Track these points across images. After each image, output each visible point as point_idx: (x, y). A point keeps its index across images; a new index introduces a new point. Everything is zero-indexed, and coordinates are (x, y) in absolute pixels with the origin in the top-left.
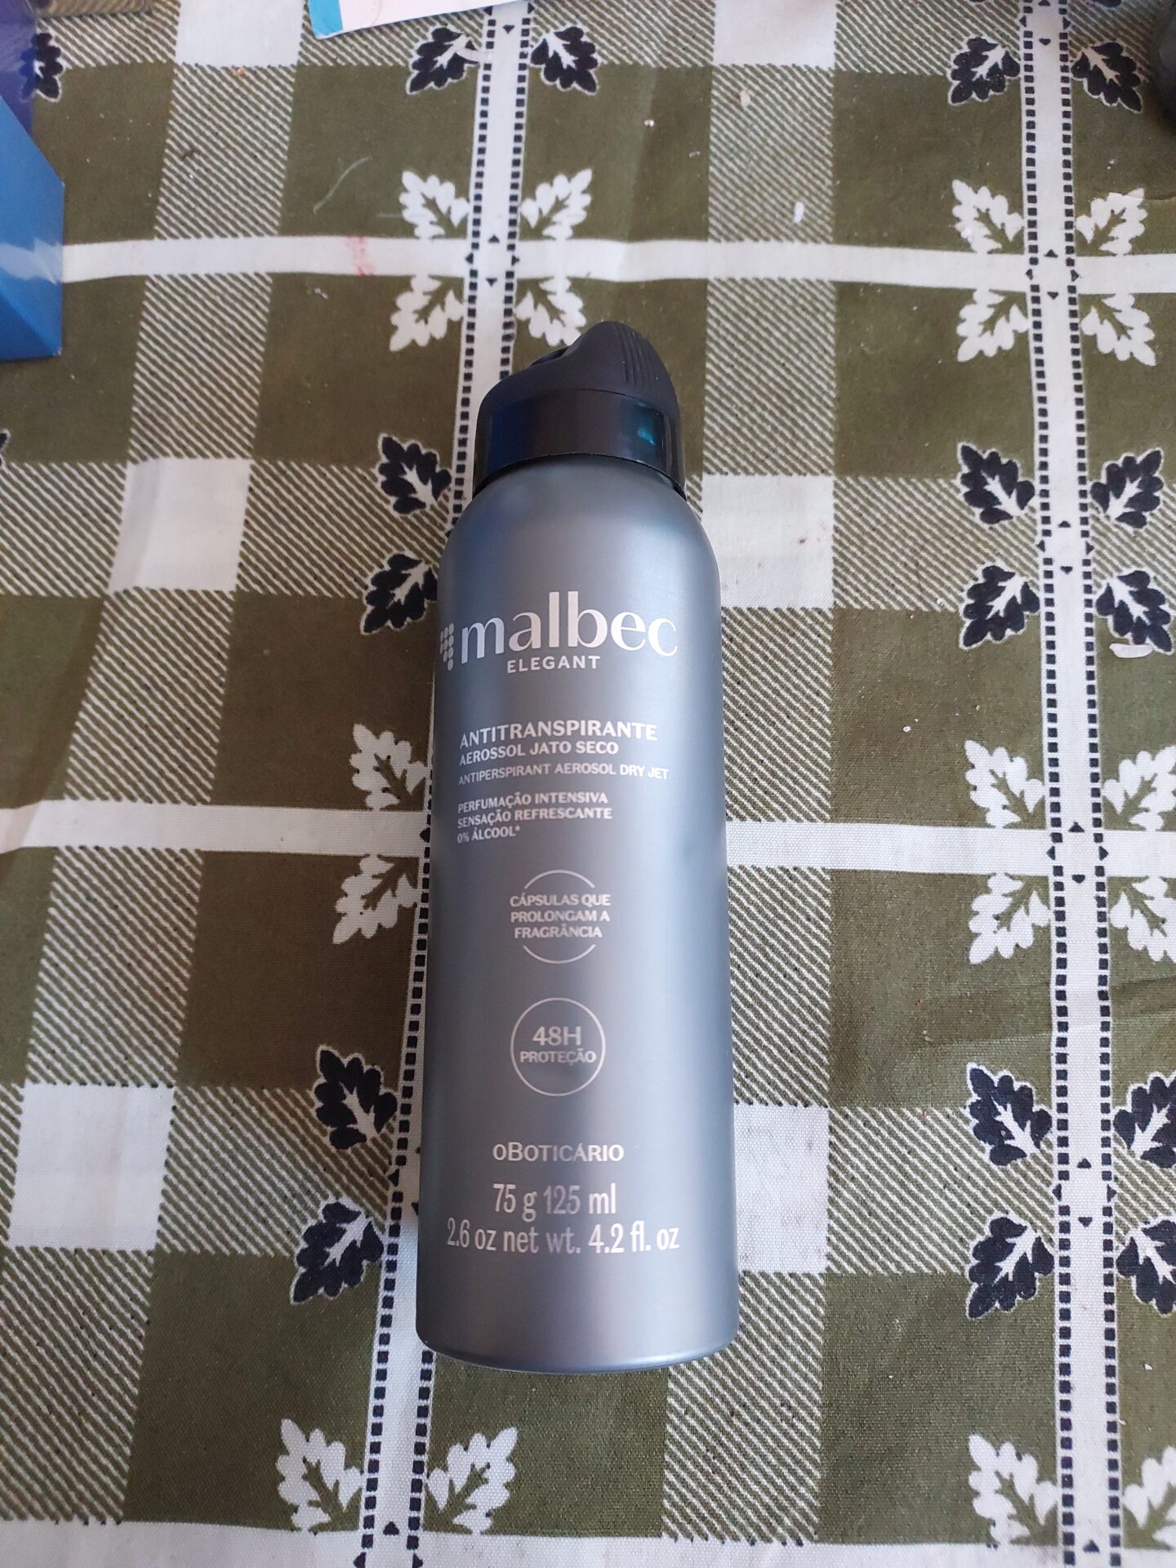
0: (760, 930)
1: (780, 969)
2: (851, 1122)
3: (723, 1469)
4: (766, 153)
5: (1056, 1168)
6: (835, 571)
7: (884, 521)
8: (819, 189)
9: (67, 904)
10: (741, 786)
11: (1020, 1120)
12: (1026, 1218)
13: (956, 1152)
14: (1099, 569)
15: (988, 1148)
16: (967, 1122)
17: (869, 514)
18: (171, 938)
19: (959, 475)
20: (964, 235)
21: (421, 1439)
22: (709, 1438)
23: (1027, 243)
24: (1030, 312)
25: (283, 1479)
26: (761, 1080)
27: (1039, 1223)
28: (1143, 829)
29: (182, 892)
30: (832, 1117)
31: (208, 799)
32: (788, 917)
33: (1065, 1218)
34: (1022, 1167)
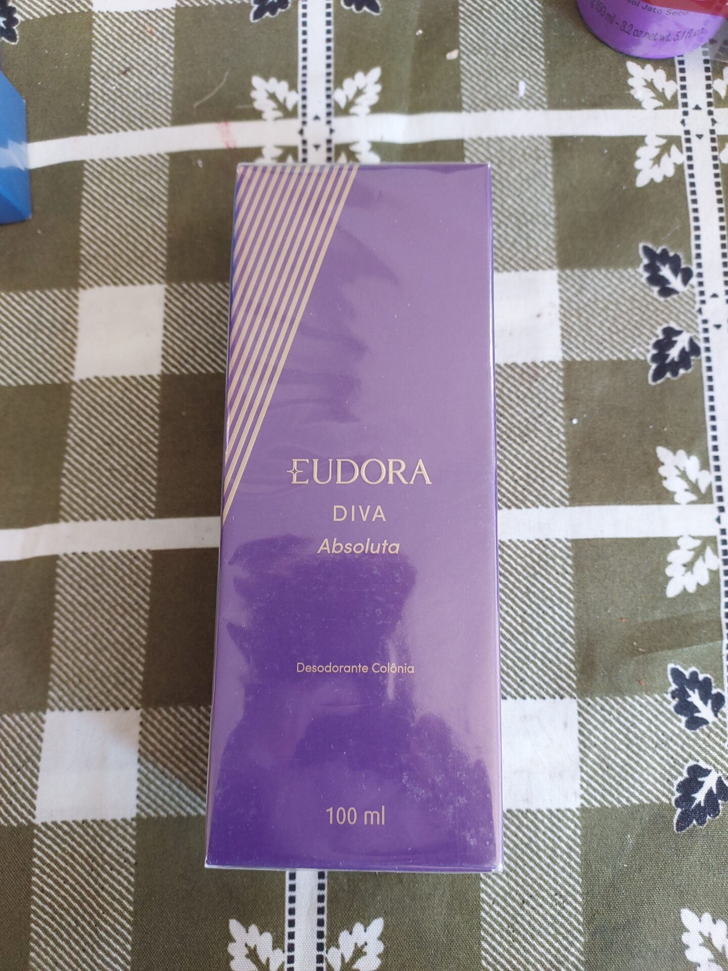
0: (525, 582)
1: (540, 608)
2: (593, 708)
3: (520, 938)
4: (499, 48)
6: (563, 336)
8: (536, 71)
9: (67, 592)
10: (507, 486)
15: (684, 719)
16: (669, 703)
18: (134, 610)
19: (642, 266)
20: (636, 97)
21: (321, 929)
22: (509, 919)
23: (681, 100)
24: (684, 149)
25: (232, 958)
26: (531, 683)
27: (719, 767)
29: (139, 578)
30: (580, 706)
31: (152, 515)
32: (543, 573)
34: (707, 731)
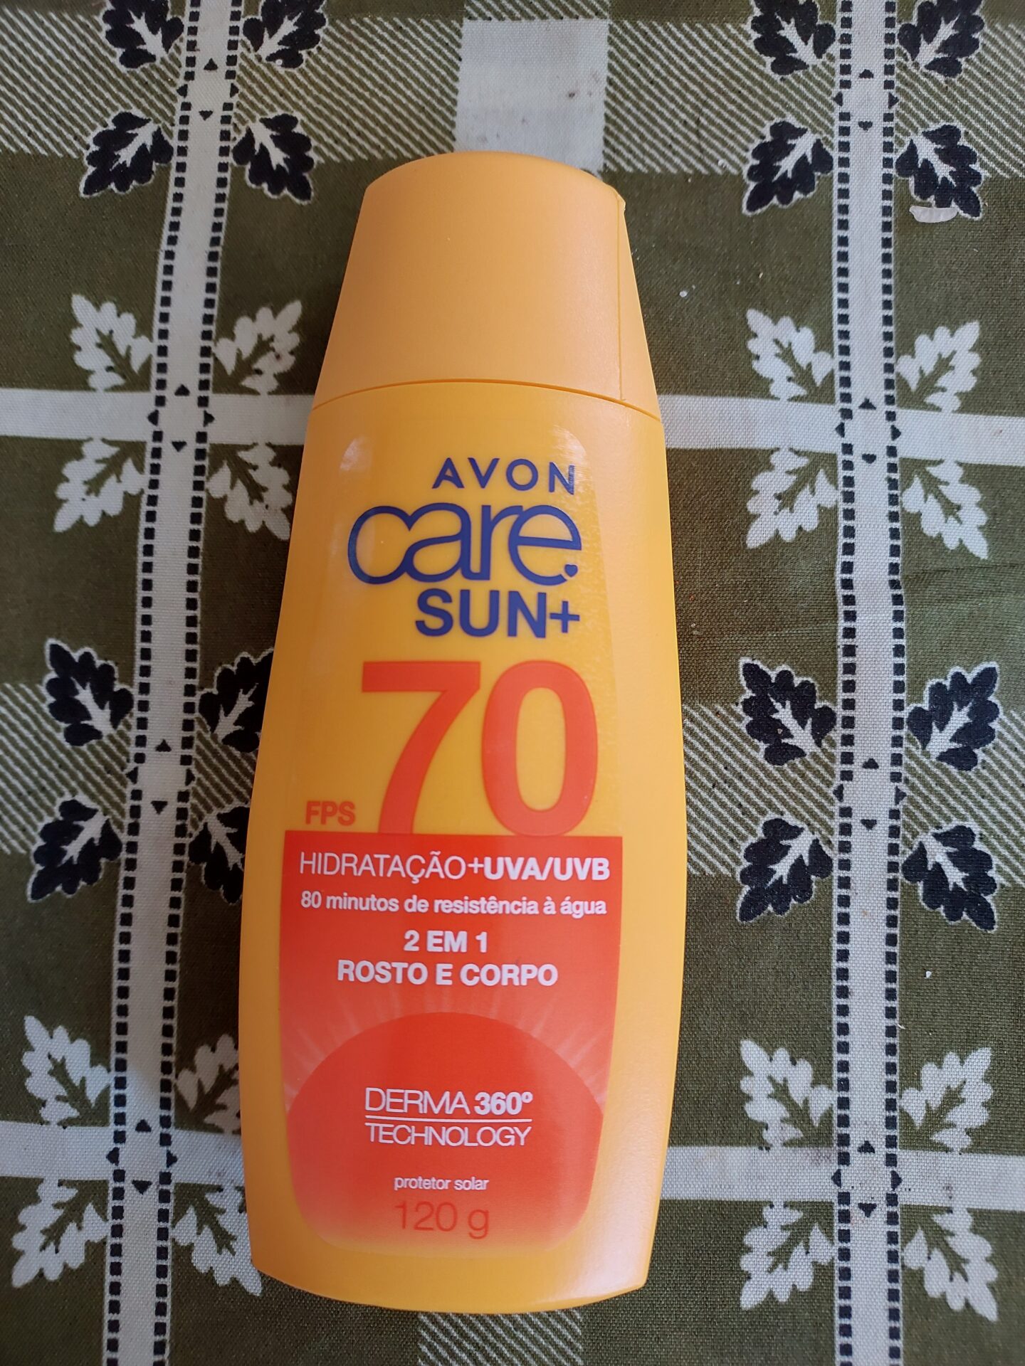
5: (839, 767)
7: (664, 74)
11: (800, 718)
12: (802, 819)
13: (727, 750)
14: (902, 124)
17: (648, 64)
28: (938, 409)
33: (846, 820)
